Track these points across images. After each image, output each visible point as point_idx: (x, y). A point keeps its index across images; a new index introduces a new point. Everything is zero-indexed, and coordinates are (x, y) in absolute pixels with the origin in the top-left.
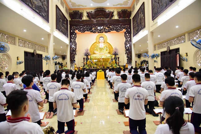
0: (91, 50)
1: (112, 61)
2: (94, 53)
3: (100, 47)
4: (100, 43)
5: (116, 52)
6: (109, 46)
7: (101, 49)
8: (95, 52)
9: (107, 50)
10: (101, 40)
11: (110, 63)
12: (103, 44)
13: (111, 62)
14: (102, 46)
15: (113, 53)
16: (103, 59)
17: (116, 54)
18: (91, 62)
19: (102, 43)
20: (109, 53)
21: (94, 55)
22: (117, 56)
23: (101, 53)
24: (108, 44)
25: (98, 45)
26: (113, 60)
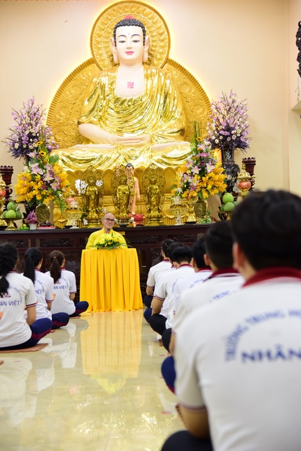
0: (62, 115)
1: (203, 172)
2: (82, 139)
3: (122, 90)
4: (121, 69)
5: (229, 129)
6: (186, 90)
7: (127, 109)
8: (87, 129)
9: (166, 115)
10: (129, 43)
11: (187, 186)
12: (140, 70)
13: (195, 182)
14: (131, 85)
15: (209, 131)
16: (138, 172)
17: (229, 142)
18: (47, 185)
19: (130, 64)
20: (182, 132)
21: (81, 152)
22: (239, 157)
23: (126, 136)
24: (175, 72)
25: (105, 80)
26: (209, 168)
